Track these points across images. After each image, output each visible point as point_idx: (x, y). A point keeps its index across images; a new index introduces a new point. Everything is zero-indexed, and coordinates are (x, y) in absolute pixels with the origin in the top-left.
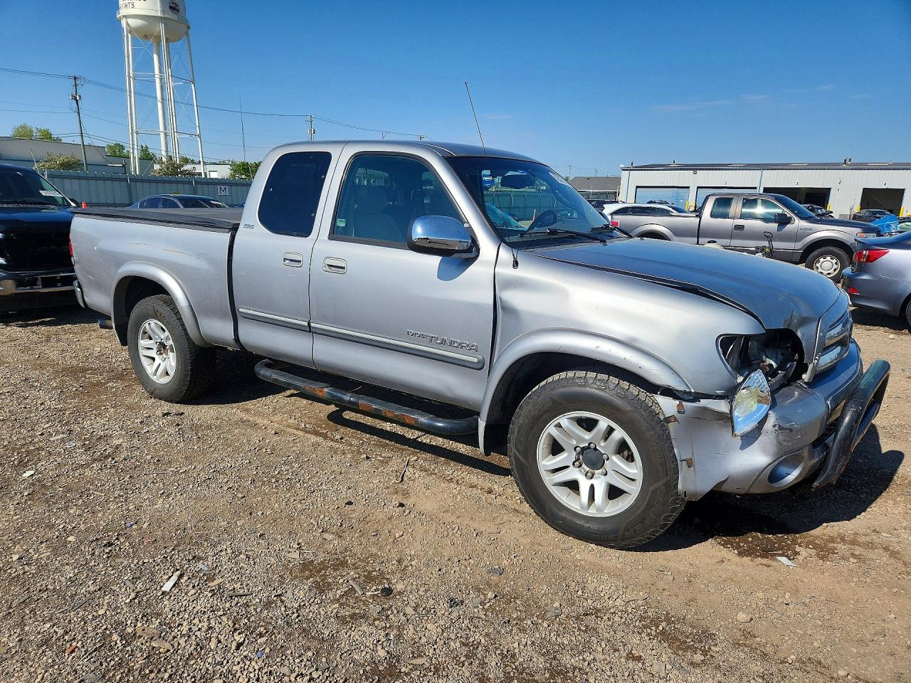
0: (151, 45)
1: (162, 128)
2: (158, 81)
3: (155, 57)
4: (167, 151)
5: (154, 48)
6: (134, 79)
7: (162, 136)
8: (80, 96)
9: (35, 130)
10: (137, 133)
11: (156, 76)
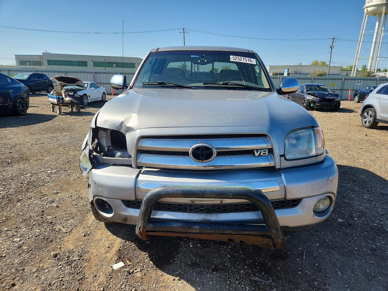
0: (376, 18)
1: (371, 56)
2: (375, 34)
3: (377, 23)
4: (371, 67)
5: (378, 19)
6: (364, 35)
7: (370, 59)
8: (333, 46)
9: (320, 62)
10: (359, 59)
11: (375, 32)
